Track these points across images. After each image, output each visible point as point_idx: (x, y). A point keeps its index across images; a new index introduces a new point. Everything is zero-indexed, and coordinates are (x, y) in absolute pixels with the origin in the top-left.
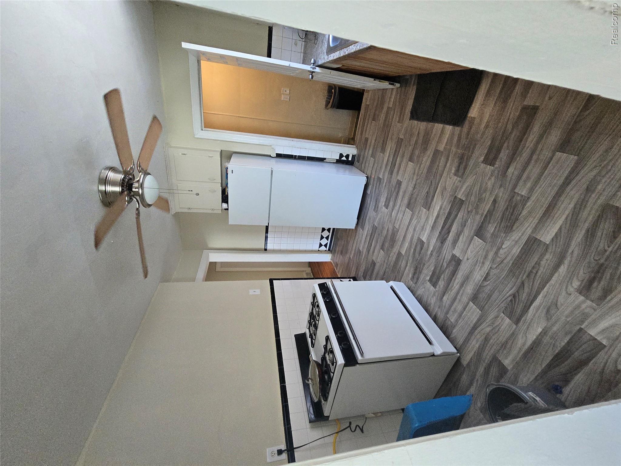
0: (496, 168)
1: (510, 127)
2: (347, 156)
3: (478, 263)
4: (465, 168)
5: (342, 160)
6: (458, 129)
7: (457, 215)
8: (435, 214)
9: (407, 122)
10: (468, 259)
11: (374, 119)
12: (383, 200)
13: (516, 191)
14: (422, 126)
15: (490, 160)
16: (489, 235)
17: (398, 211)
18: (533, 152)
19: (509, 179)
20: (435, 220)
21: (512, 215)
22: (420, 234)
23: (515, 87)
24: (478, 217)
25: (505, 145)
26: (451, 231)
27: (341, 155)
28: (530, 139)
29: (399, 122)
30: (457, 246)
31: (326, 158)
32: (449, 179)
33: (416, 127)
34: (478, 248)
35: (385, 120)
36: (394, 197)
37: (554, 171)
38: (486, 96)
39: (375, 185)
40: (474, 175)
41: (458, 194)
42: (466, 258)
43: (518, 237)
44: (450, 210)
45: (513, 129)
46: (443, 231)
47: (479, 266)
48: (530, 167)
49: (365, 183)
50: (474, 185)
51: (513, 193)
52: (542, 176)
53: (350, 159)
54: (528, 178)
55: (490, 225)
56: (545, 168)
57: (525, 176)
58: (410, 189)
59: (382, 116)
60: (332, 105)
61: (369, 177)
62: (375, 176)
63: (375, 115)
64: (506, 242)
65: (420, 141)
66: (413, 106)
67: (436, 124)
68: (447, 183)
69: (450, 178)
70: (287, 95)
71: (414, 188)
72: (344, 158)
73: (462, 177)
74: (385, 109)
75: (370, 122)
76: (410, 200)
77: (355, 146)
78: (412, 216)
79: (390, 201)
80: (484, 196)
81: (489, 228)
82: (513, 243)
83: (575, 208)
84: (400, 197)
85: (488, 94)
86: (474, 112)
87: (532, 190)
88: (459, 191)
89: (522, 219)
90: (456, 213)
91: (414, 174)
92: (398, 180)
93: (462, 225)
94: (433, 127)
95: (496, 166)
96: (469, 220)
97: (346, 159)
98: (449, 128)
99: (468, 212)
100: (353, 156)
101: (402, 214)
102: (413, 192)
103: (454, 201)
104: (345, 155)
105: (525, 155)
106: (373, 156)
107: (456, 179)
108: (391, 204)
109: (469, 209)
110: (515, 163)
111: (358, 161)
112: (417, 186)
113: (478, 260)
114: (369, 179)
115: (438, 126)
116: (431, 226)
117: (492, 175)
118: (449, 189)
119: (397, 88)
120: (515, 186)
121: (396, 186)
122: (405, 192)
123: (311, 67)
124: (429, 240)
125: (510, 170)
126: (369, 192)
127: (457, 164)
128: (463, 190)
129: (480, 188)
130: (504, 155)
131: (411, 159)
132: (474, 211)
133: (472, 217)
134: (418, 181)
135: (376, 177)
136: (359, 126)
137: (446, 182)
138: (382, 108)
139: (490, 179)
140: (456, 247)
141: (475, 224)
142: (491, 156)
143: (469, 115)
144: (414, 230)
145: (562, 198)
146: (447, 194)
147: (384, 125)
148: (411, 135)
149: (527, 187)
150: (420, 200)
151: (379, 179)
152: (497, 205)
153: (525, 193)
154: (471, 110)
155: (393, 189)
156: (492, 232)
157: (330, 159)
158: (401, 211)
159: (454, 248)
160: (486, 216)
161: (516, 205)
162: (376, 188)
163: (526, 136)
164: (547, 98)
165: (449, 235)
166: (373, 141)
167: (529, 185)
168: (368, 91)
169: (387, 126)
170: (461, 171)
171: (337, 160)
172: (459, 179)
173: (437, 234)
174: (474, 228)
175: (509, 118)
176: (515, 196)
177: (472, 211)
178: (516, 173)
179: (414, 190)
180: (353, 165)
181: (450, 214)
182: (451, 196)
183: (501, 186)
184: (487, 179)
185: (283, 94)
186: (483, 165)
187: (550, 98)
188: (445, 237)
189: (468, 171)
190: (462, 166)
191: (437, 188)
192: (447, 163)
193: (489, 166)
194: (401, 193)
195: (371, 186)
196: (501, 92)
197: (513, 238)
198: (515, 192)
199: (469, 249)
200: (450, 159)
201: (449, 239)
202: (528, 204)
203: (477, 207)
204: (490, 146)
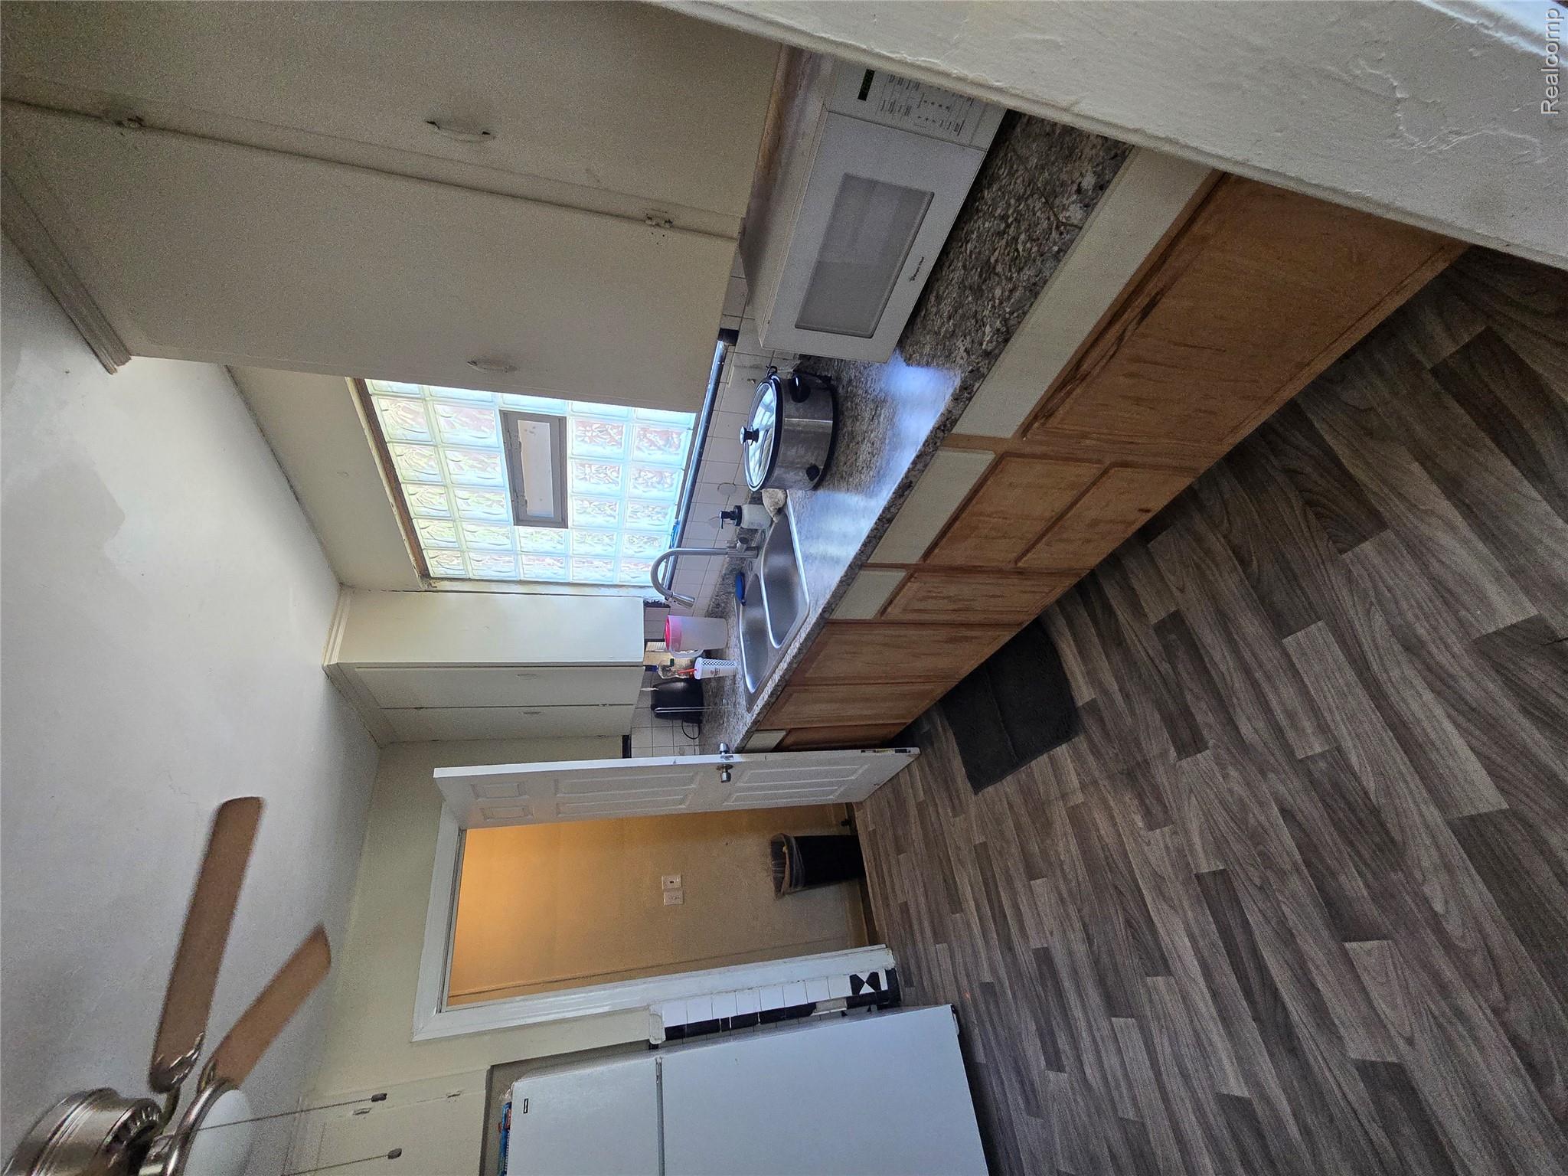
0: (1216, 746)
1: (1165, 667)
2: (874, 979)
3: (1449, 1028)
4: (1159, 799)
5: (863, 995)
6: (1080, 741)
7: (1245, 923)
8: (1195, 970)
9: (972, 802)
10: (1410, 1042)
11: (899, 850)
12: (1033, 1050)
13: (1300, 755)
14: (1008, 786)
15: (1190, 743)
16: (1373, 911)
17: (1098, 1052)
18: (1247, 671)
19: (1260, 747)
20: (1209, 987)
21: (1353, 811)
22: (1211, 1077)
23: (1115, 616)
24: (1295, 883)
25: (1189, 697)
26: (1279, 985)
27: (856, 982)
28: (1217, 658)
29: (955, 816)
30: (1337, 1022)
31: (815, 1004)
32: (1146, 848)
33: (996, 799)
34: (1392, 975)
35: (926, 835)
36: (1055, 1012)
37: (1317, 668)
38: (1083, 658)
39: (986, 1018)
40: (1189, 798)
41: (1197, 866)
42: (1401, 1044)
43: (1433, 851)
44: (1216, 922)
45: (1174, 668)
46: (1261, 1007)
47: (1462, 1037)
48: (1271, 697)
49: (954, 1031)
50: (1207, 815)
51: (1302, 767)
52: (1308, 693)
53: (884, 986)
54: (1291, 715)
55: (1342, 878)
56: (1296, 674)
57: (1280, 717)
58: (1080, 949)
59: (915, 831)
60: (791, 881)
61: (959, 1009)
62: (972, 994)
63: (896, 839)
64: (1426, 889)
65: (1025, 820)
66: (966, 763)
67: (1033, 763)
68: (1153, 861)
69: (1149, 843)
70: (678, 889)
71: (1089, 939)
72: (867, 989)
73: (1168, 820)
74: (913, 812)
75: (893, 862)
76: (1101, 982)
77: (884, 946)
78: (1141, 1028)
79: (1052, 1033)
80: (1252, 821)
81: (1347, 886)
82: (1444, 877)
83: (1438, 694)
84: (1073, 999)
85: (1083, 653)
86: (1083, 693)
87: (1323, 729)
88: (1192, 855)
89: (1383, 801)
90: (1239, 921)
91: (1062, 900)
92: (1036, 952)
93: (1286, 944)
94: (1030, 775)
95: (1211, 743)
96: (1284, 907)
97: (872, 991)
98: (1062, 751)
99: (1261, 888)
100: (890, 974)
101: (1112, 1047)
102: (1092, 952)
103: (1206, 891)
104: (864, 977)
105: (1238, 682)
106: (939, 936)
107: (1163, 835)
108: (1063, 1041)
109: (1258, 881)
110: (1238, 710)
111: (909, 983)
112: (1093, 929)
113: (1435, 1018)
114: (961, 1013)
115: (1040, 765)
116: (1215, 1014)
117: (1222, 767)
118: (1167, 871)
119: (918, 758)
120: (1289, 752)
121: (1040, 973)
122: (1075, 972)
123: (722, 757)
124: (1250, 1077)
125: (1245, 729)
126: (981, 1057)
127: (1136, 802)
128: (1198, 847)
129: (1228, 810)
130: (1204, 715)
131: (1032, 874)
132: (1273, 879)
133: (1282, 892)
134: (1086, 911)
135: (977, 991)
136: (873, 889)
137: (1147, 861)
138: (907, 816)
139: (1225, 777)
140: (1342, 1031)
141: (1310, 909)
142: (1185, 735)
143: (1080, 704)
144: (1185, 1076)
145: (1394, 698)
146: (1175, 888)
147: (927, 845)
148: (999, 822)
149: (1309, 731)
150: (1128, 962)
151: (988, 989)
152: (1299, 817)
153: (1321, 745)
154: (1075, 694)
155: (1040, 989)
156: (1366, 894)
157: (827, 1004)
158: (1103, 1042)
159: (1340, 1038)
160: (1308, 864)
161: (1336, 785)
162: (994, 1028)
163: (1206, 660)
164: (1177, 593)
165: (1283, 1004)
166: (922, 900)
167: (1308, 726)
168: (861, 803)
169: (935, 841)
170: (1156, 810)
171: (848, 998)
172: (1166, 829)
173: (1250, 1030)
174: (1319, 923)
175: (1151, 659)
176: (1312, 766)
177: (1265, 879)
178: (1261, 725)
179: (1091, 944)
180: (899, 1006)
181: (1225, 932)
182: (1186, 883)
183: (1263, 773)
184: (1221, 780)
185: (668, 890)
186: (1185, 763)
187: (1182, 590)
188: (1280, 1018)
189: (1169, 797)
190: (1150, 801)
191: (1139, 890)
192: (1112, 818)
193: (1199, 756)
194: (1067, 984)
195: (976, 1031)
196: (1100, 635)
197: (1426, 863)
198: (1301, 761)
199: (1375, 1003)
200: (1112, 804)
201: (1295, 1017)
202: (1354, 760)
203: (1267, 860)
204: (1164, 718)
